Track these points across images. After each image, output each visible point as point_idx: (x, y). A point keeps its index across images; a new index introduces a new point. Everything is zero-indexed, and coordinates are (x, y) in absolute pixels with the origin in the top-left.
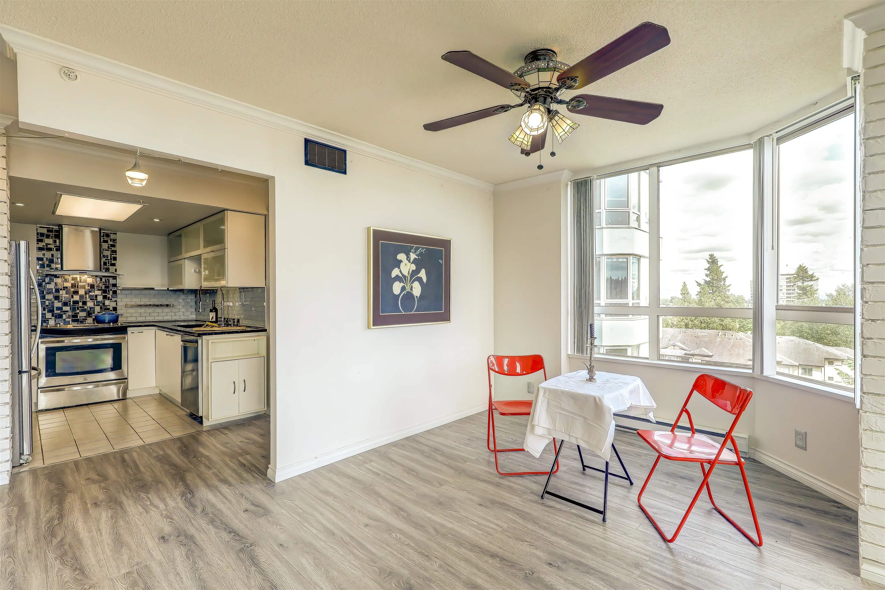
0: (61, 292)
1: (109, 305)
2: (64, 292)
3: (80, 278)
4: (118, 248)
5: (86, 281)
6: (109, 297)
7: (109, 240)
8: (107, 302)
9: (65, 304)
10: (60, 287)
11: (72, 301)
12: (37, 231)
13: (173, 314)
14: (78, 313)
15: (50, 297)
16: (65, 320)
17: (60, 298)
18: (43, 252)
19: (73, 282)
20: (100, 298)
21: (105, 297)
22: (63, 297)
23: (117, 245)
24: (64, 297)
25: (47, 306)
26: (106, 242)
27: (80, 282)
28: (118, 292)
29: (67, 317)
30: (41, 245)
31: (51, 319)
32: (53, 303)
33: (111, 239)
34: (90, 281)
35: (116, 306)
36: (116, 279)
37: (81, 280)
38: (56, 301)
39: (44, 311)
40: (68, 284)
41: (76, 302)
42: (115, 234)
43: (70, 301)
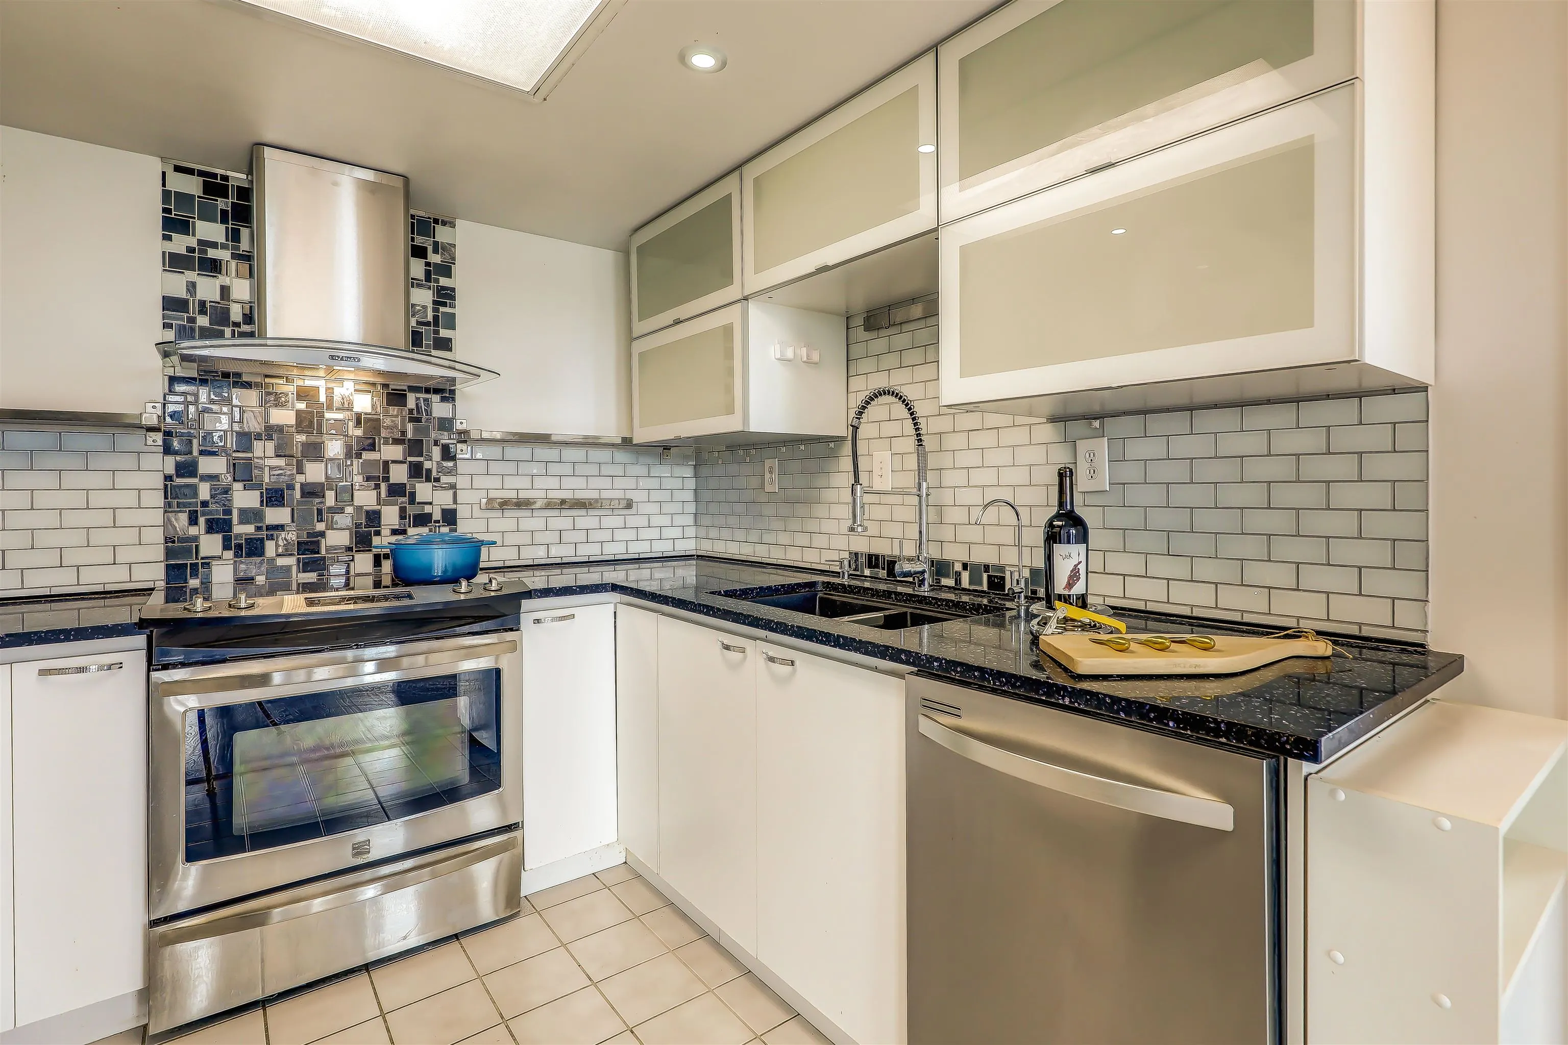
0: (258, 446)
1: (431, 503)
2: (270, 446)
3: (330, 391)
4: (458, 280)
5: (351, 403)
6: (429, 471)
7: (430, 249)
8: (423, 491)
9: (275, 497)
10: (254, 425)
11: (298, 487)
12: (164, 185)
13: (630, 535)
14: (322, 534)
15: (213, 467)
16: (272, 560)
17: (256, 472)
18: (191, 275)
19: (302, 406)
20: (399, 474)
21: (416, 471)
22: (267, 469)
23: (458, 271)
24: (271, 468)
25: (205, 504)
26: (417, 251)
27: (330, 407)
28: (457, 453)
29: (280, 550)
30: (180, 244)
31: (220, 558)
32: (227, 491)
33: (436, 244)
34: (364, 403)
35: (454, 506)
36: (453, 399)
37: (330, 398)
38: (238, 486)
39: (190, 524)
40: (283, 417)
41: (312, 492)
42: (453, 226)
43: (291, 487)
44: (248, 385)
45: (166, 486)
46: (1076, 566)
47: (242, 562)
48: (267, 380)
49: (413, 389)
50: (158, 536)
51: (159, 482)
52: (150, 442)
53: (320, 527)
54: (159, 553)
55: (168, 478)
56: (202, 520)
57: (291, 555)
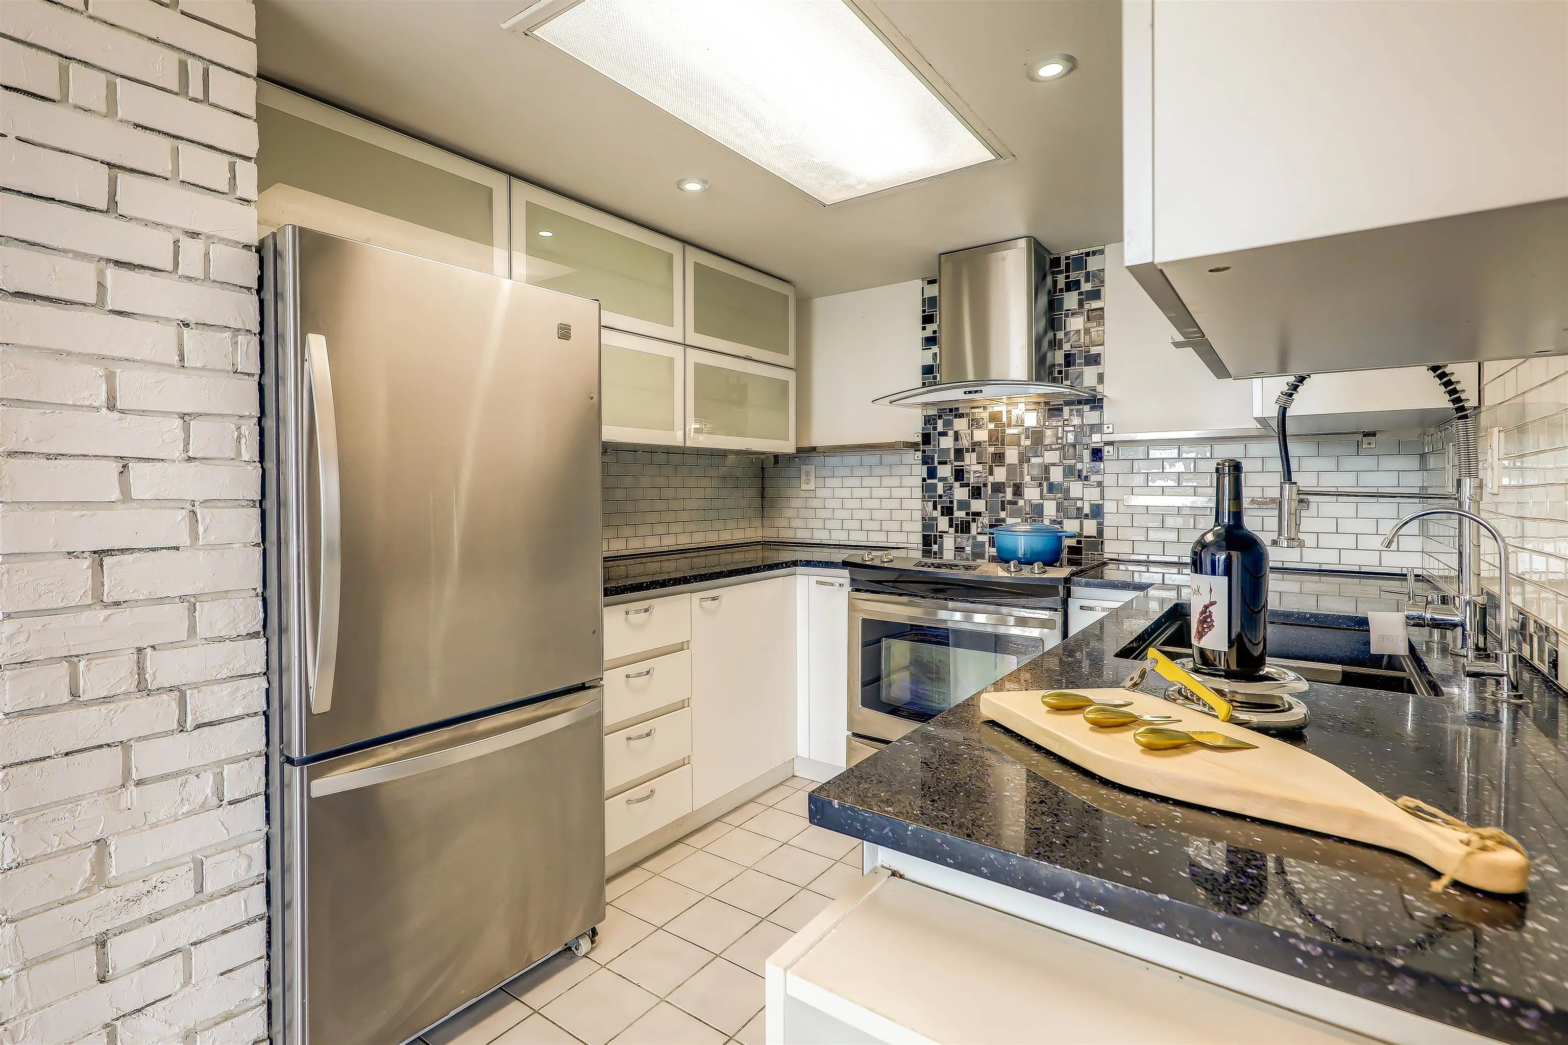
0: (967, 458)
1: (1082, 499)
2: (974, 455)
3: (1009, 412)
5: (1022, 421)
6: (1080, 471)
7: (1083, 280)
8: (1076, 489)
9: (976, 493)
10: (965, 443)
11: (989, 485)
12: (923, 296)
14: (1004, 520)
15: (944, 471)
16: (974, 538)
17: (966, 475)
18: (935, 349)
19: (991, 426)
20: (1056, 475)
21: (1069, 472)
22: (972, 473)
23: (1106, 291)
24: (974, 472)
25: (940, 496)
26: (1072, 286)
27: (1009, 425)
28: (1106, 453)
29: (979, 530)
30: (930, 330)
31: (947, 532)
32: (951, 488)
33: (1088, 274)
34: (1031, 420)
35: (1101, 502)
36: (1102, 407)
37: (1009, 419)
38: (957, 484)
39: (933, 510)
40: (981, 435)
41: (998, 488)
42: (1102, 252)
43: (985, 485)
44: (961, 416)
45: (923, 484)
46: (1206, 607)
47: (958, 537)
48: (973, 410)
49: (1068, 403)
50: (918, 516)
51: (920, 483)
52: (916, 456)
53: (1003, 515)
54: (918, 527)
55: (924, 480)
56: (939, 507)
57: (985, 534)
